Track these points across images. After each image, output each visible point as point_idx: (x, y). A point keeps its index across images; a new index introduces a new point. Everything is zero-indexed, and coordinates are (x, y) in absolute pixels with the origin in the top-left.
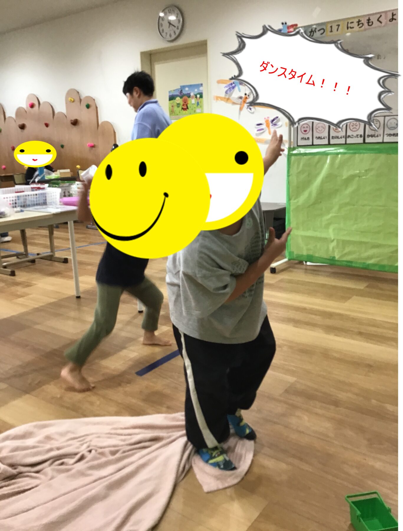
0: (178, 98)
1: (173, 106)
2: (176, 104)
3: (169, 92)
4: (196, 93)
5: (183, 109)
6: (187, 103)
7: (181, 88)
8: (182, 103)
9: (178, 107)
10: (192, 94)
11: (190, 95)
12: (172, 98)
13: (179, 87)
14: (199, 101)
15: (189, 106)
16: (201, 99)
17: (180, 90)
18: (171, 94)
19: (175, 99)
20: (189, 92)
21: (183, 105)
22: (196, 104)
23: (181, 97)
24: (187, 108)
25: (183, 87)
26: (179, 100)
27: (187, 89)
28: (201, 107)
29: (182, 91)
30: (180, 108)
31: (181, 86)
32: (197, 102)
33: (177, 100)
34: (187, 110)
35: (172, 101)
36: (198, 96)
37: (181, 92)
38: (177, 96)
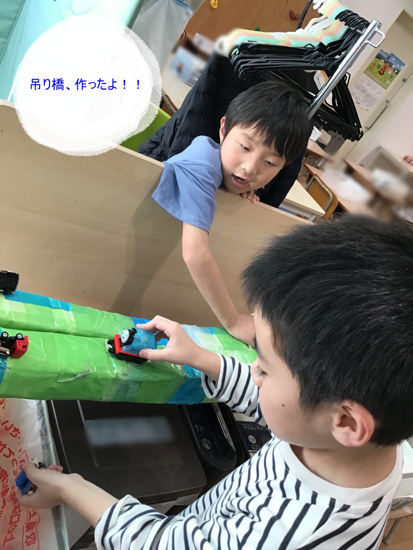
0: (383, 61)
1: (375, 64)
2: (378, 64)
3: (381, 50)
4: (396, 68)
5: (379, 72)
6: (385, 70)
7: (391, 55)
8: (382, 67)
9: (378, 68)
10: (393, 66)
11: (392, 66)
12: (379, 57)
13: (390, 53)
14: (394, 75)
15: (385, 72)
16: (396, 74)
17: (389, 56)
18: (381, 53)
19: (380, 60)
20: (393, 63)
21: (382, 69)
22: (390, 76)
23: (385, 62)
24: (383, 74)
25: (392, 55)
26: (382, 62)
27: (394, 59)
28: (391, 80)
29: (390, 57)
30: (379, 70)
31: (392, 54)
32: (392, 74)
33: (381, 62)
34: (382, 75)
35: (377, 59)
36: (396, 71)
37: (388, 58)
38: (384, 58)
